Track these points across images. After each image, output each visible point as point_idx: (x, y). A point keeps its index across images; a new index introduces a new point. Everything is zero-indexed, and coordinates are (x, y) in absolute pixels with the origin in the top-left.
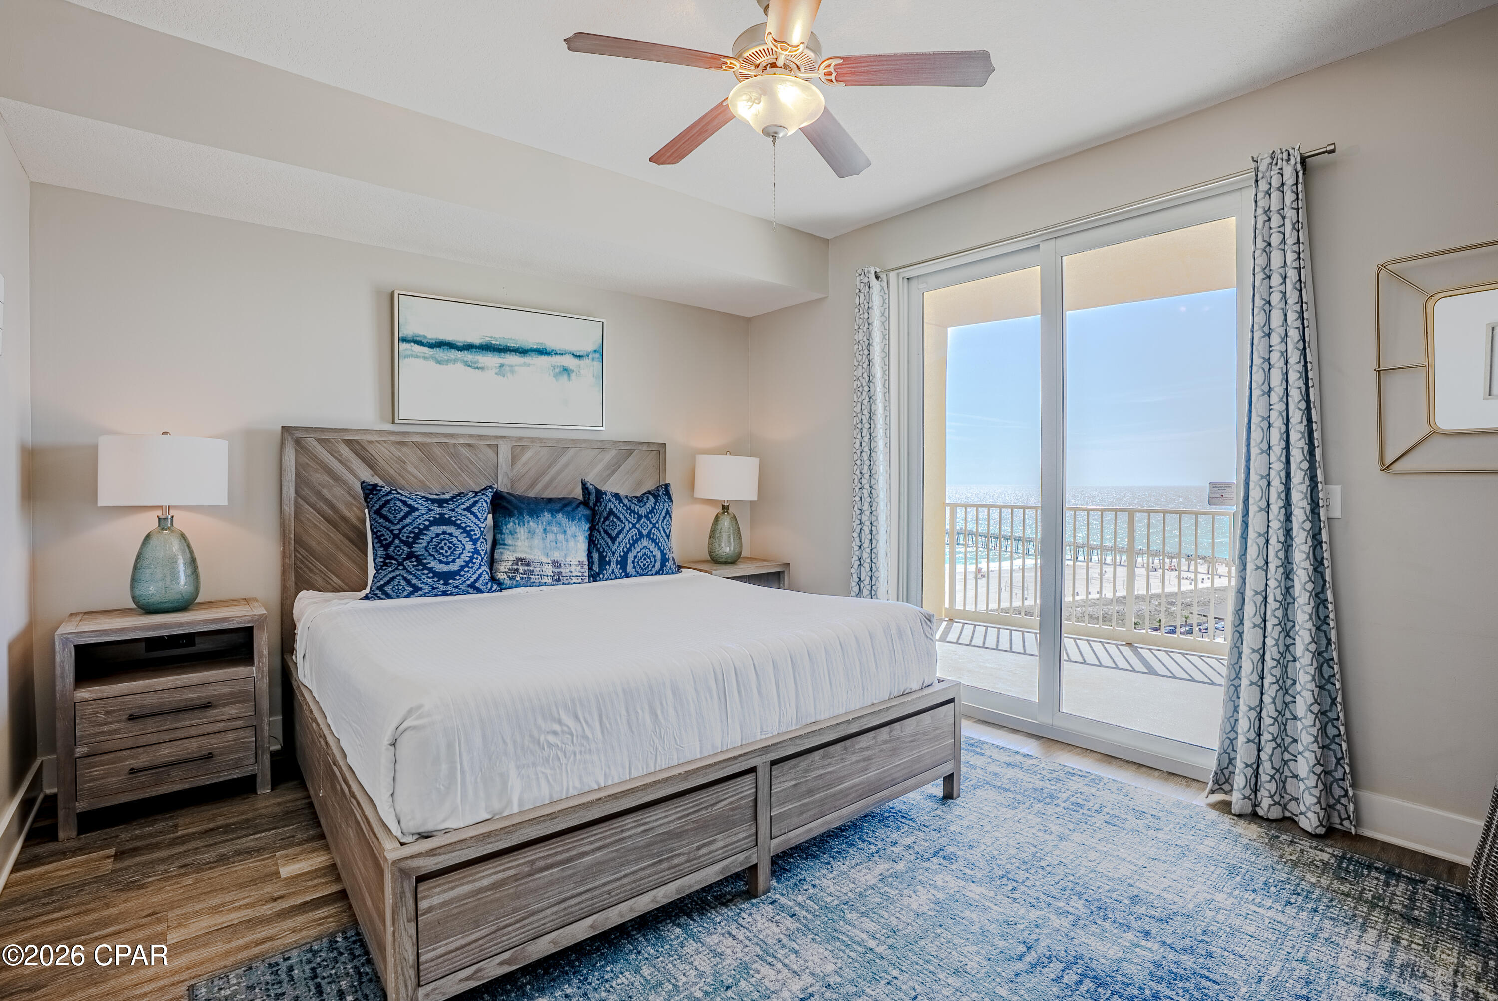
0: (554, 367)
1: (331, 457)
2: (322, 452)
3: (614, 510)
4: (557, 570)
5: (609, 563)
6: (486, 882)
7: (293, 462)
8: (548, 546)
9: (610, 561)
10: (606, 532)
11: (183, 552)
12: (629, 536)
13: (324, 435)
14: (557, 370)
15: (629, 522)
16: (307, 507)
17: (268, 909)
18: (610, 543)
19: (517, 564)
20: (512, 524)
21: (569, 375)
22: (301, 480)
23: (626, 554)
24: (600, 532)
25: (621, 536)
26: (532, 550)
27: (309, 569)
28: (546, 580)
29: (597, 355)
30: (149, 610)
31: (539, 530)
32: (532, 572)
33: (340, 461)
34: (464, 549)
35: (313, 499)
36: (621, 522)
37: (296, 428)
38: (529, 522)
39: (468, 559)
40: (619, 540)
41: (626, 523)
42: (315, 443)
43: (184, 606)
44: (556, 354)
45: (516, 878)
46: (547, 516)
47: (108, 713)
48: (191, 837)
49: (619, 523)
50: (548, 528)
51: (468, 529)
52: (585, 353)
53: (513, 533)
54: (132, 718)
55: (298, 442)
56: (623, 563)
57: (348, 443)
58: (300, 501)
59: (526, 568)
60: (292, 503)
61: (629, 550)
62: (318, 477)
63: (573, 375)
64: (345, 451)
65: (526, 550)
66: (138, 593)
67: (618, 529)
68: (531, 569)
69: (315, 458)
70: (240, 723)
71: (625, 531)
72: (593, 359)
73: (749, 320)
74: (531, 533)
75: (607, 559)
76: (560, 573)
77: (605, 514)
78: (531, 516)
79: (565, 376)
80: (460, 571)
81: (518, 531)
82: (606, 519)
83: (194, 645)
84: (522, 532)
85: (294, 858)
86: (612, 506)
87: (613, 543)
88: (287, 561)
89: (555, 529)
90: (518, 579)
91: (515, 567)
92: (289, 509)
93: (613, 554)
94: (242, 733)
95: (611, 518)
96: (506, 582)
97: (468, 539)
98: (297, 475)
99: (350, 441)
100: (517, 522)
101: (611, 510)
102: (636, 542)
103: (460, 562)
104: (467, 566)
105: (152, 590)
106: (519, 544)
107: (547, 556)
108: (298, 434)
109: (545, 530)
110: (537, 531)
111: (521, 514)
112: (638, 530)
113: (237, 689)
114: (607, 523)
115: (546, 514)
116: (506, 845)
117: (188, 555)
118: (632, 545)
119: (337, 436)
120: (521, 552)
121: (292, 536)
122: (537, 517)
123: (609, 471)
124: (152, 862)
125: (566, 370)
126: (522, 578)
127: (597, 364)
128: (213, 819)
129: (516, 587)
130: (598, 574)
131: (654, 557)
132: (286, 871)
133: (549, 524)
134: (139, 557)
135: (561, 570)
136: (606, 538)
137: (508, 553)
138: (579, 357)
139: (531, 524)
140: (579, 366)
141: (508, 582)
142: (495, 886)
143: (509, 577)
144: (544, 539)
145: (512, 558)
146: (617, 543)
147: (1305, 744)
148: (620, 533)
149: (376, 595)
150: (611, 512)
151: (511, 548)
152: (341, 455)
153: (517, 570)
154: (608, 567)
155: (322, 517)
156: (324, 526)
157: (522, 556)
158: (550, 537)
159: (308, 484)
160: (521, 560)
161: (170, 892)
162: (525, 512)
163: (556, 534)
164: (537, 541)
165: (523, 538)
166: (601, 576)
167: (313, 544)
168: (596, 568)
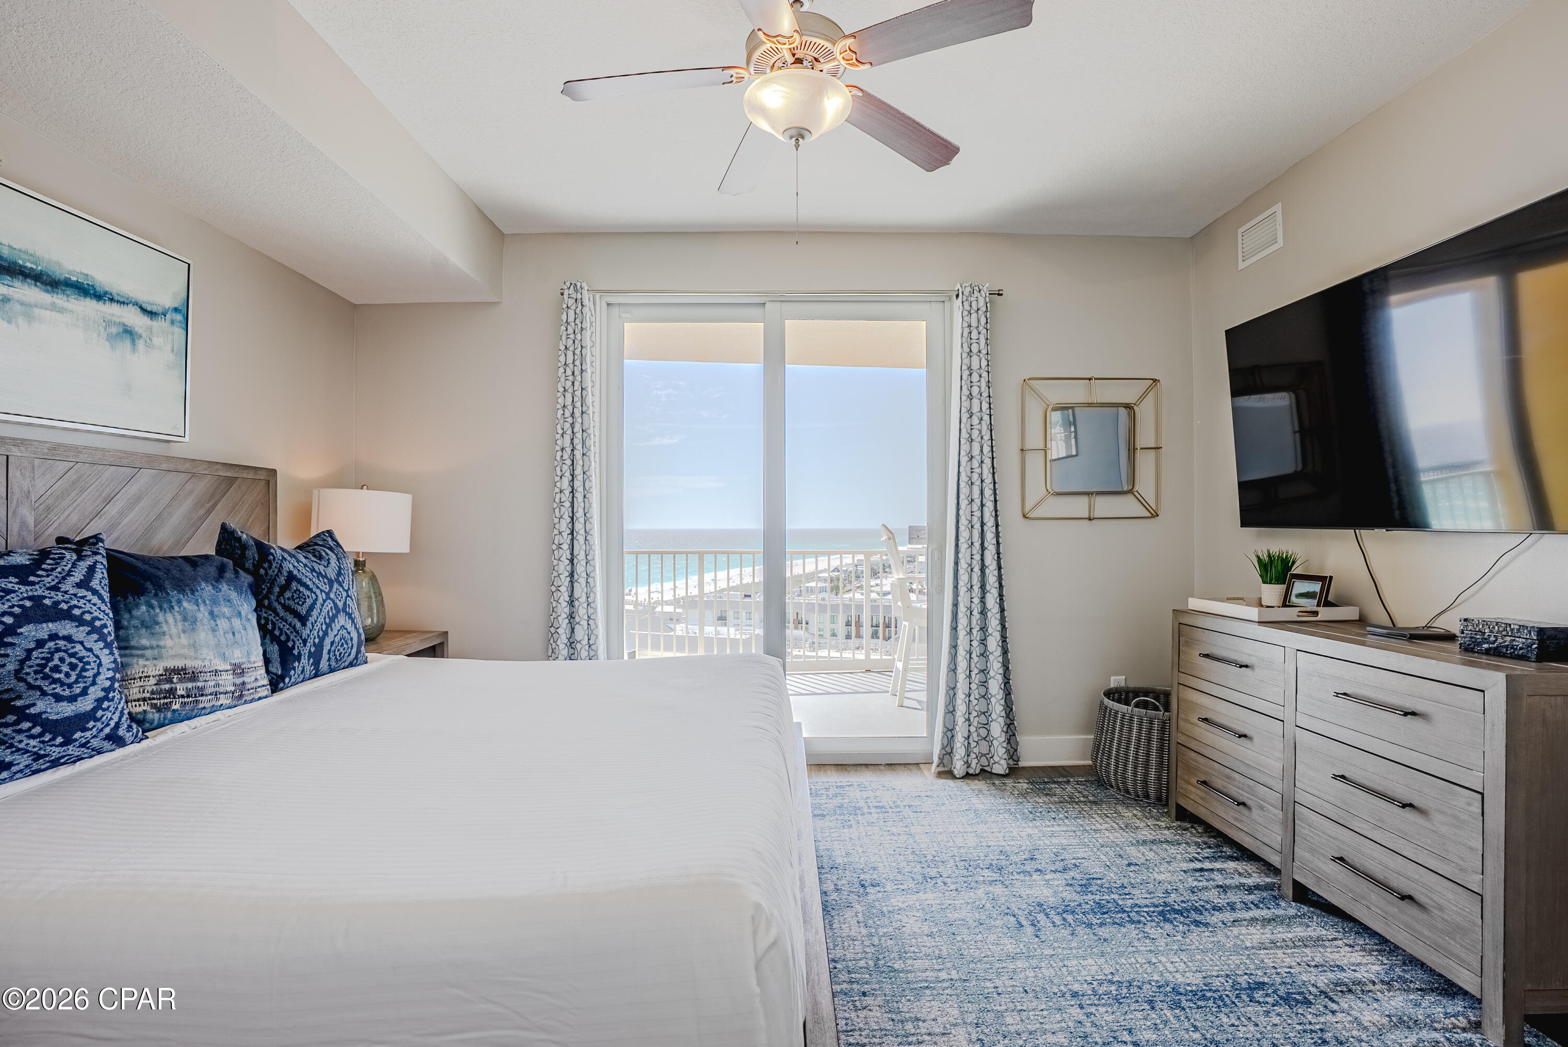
0: (108, 323)
3: (295, 572)
4: (239, 681)
5: (298, 658)
8: (223, 641)
9: (299, 654)
10: (287, 608)
12: (325, 611)
14: (114, 330)
15: (322, 591)
18: (298, 625)
19: (170, 681)
20: (144, 608)
21: (133, 342)
23: (322, 639)
24: (275, 611)
25: (315, 613)
26: (196, 651)
28: (223, 700)
29: (179, 317)
31: (203, 614)
32: (202, 689)
34: (100, 665)
36: (311, 590)
38: (179, 602)
39: (108, 683)
40: (311, 619)
41: (318, 592)
44: (112, 300)
46: (206, 589)
49: (307, 593)
50: (216, 610)
51: (98, 623)
52: (160, 310)
53: (150, 625)
56: (316, 657)
59: (190, 685)
61: (326, 633)
63: (140, 344)
65: (185, 651)
67: (309, 602)
68: (200, 684)
71: (318, 605)
72: (172, 322)
73: (355, 307)
74: (190, 621)
75: (296, 652)
76: (244, 683)
77: (282, 580)
78: (182, 591)
79: (128, 343)
80: (95, 710)
81: (161, 618)
82: (285, 588)
84: (170, 619)
86: (291, 567)
87: (304, 625)
89: (226, 610)
90: (176, 707)
91: (167, 686)
93: (305, 642)
95: (294, 585)
96: (150, 716)
97: (101, 644)
100: (154, 602)
101: (290, 572)
102: (333, 619)
103: (95, 693)
104: (106, 698)
106: (167, 642)
107: (224, 657)
109: (211, 613)
110: (199, 616)
111: (160, 587)
112: (334, 602)
114: (288, 594)
115: (203, 585)
118: (329, 626)
120: (173, 657)
122: (193, 592)
123: (201, 512)
125: (129, 333)
126: (184, 704)
127: (178, 331)
129: (172, 722)
130: (282, 678)
131: (352, 639)
133: (215, 602)
135: (246, 679)
136: (290, 618)
137: (142, 662)
138: (151, 314)
139: (185, 604)
140: (150, 329)
141: (155, 716)
143: (154, 706)
144: (214, 630)
145: (155, 669)
146: (309, 625)
147: (998, 712)
148: (311, 608)
150: (291, 577)
151: (148, 653)
153: (172, 692)
154: (296, 664)
157: (179, 663)
158: (223, 624)
160: (176, 671)
162: (167, 585)
163: (229, 619)
164: (203, 635)
165: (174, 631)
166: (287, 680)
168: (277, 668)
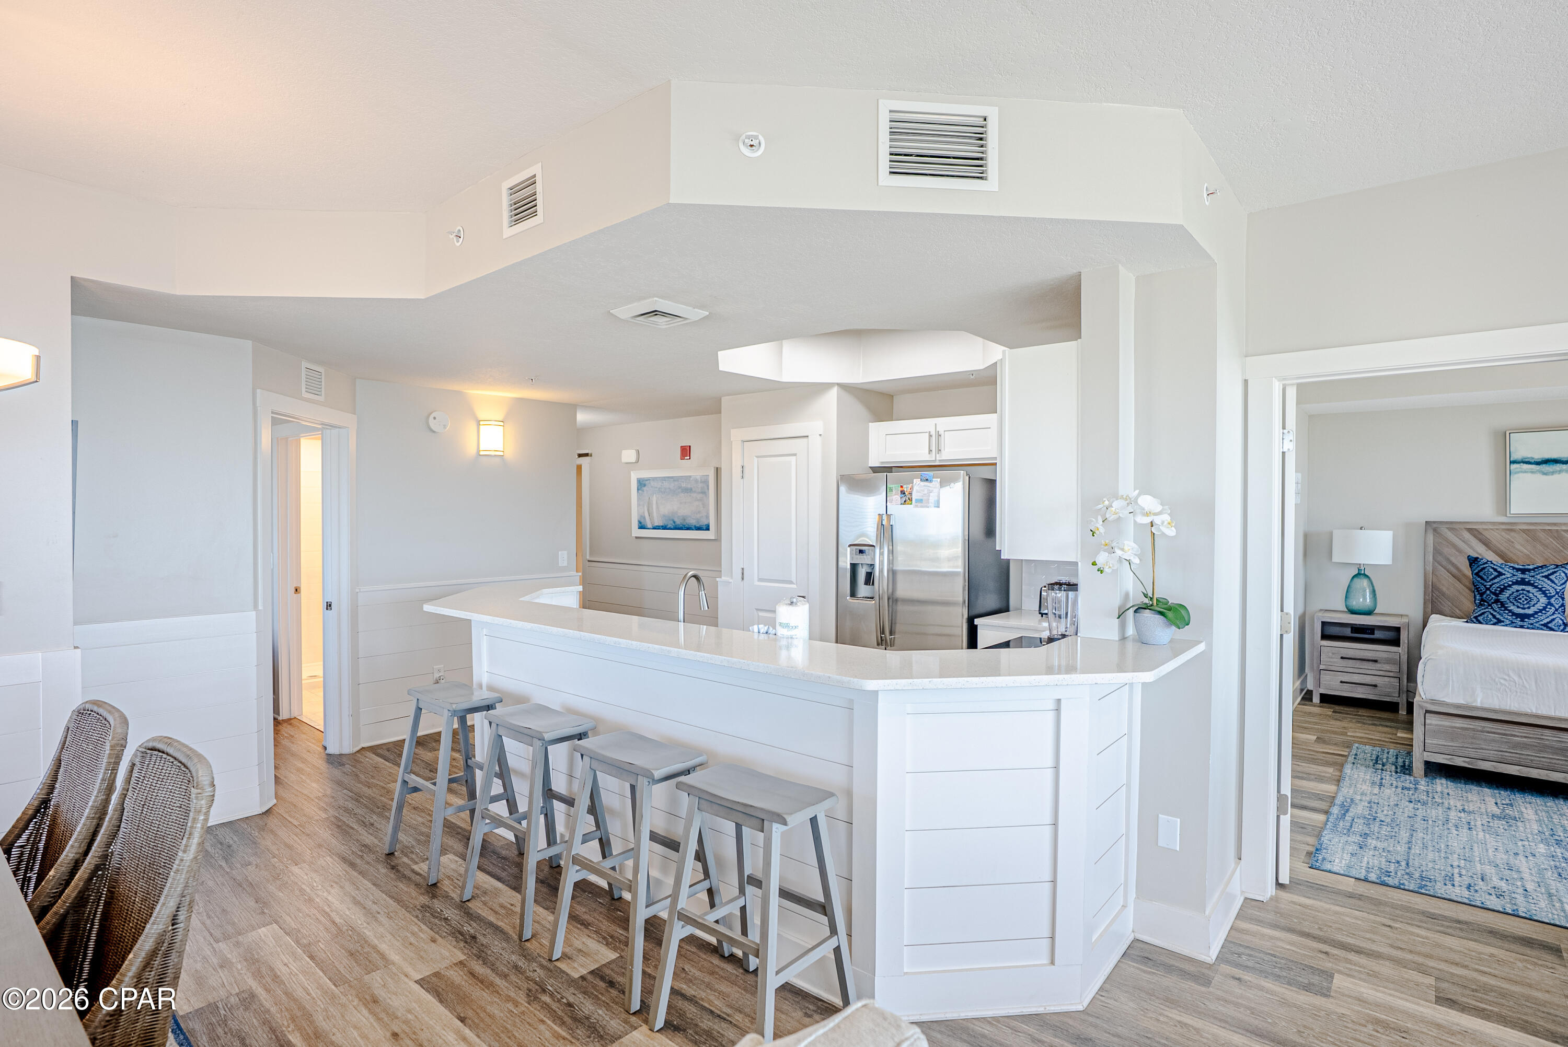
1: (1457, 539)
2: (1450, 536)
6: (1458, 725)
7: (1432, 541)
11: (1369, 586)
13: (1452, 526)
16: (1440, 567)
17: (1387, 740)
22: (1437, 552)
27: (1440, 602)
30: (1353, 612)
33: (1463, 541)
34: (1540, 601)
35: (1444, 563)
37: (1434, 522)
39: (1541, 608)
42: (1446, 531)
43: (1369, 613)
45: (1473, 730)
47: (1333, 654)
48: (1364, 716)
51: (1544, 589)
54: (1342, 658)
55: (1435, 530)
57: (1469, 530)
58: (1437, 564)
60: (1431, 564)
62: (1447, 551)
64: (1467, 535)
66: (1348, 604)
69: (1447, 540)
70: (1391, 674)
80: (1534, 615)
83: (1373, 634)
85: (1402, 732)
88: (1427, 597)
92: (1430, 569)
94: (1392, 680)
97: (1543, 595)
98: (1435, 548)
99: (1471, 529)
103: (1535, 609)
104: (1540, 612)
105: (1354, 603)
108: (1435, 525)
113: (1390, 656)
116: (1468, 714)
117: (1371, 588)
119: (1462, 526)
121: (1431, 584)
124: (1347, 717)
128: (1375, 714)
132: (1399, 735)
134: (1349, 586)
142: (1462, 728)
149: (1473, 621)
152: (1464, 538)
155: (1450, 573)
156: (1452, 579)
159: (1441, 553)
161: (1351, 725)
167: (1444, 589)
